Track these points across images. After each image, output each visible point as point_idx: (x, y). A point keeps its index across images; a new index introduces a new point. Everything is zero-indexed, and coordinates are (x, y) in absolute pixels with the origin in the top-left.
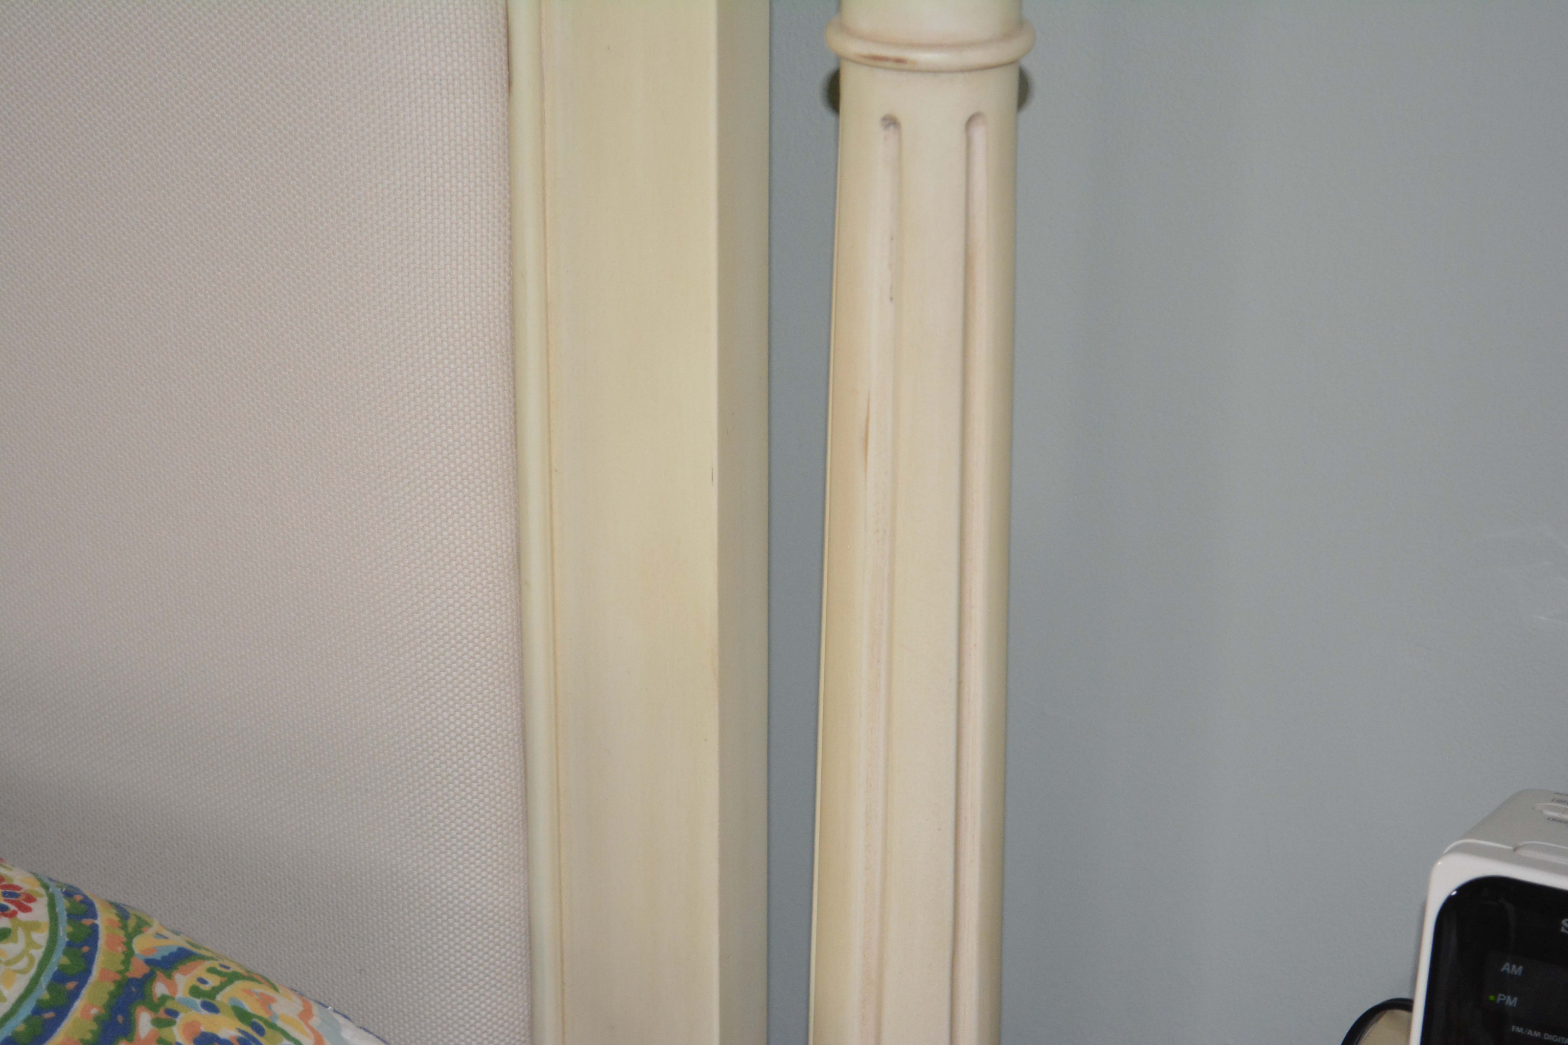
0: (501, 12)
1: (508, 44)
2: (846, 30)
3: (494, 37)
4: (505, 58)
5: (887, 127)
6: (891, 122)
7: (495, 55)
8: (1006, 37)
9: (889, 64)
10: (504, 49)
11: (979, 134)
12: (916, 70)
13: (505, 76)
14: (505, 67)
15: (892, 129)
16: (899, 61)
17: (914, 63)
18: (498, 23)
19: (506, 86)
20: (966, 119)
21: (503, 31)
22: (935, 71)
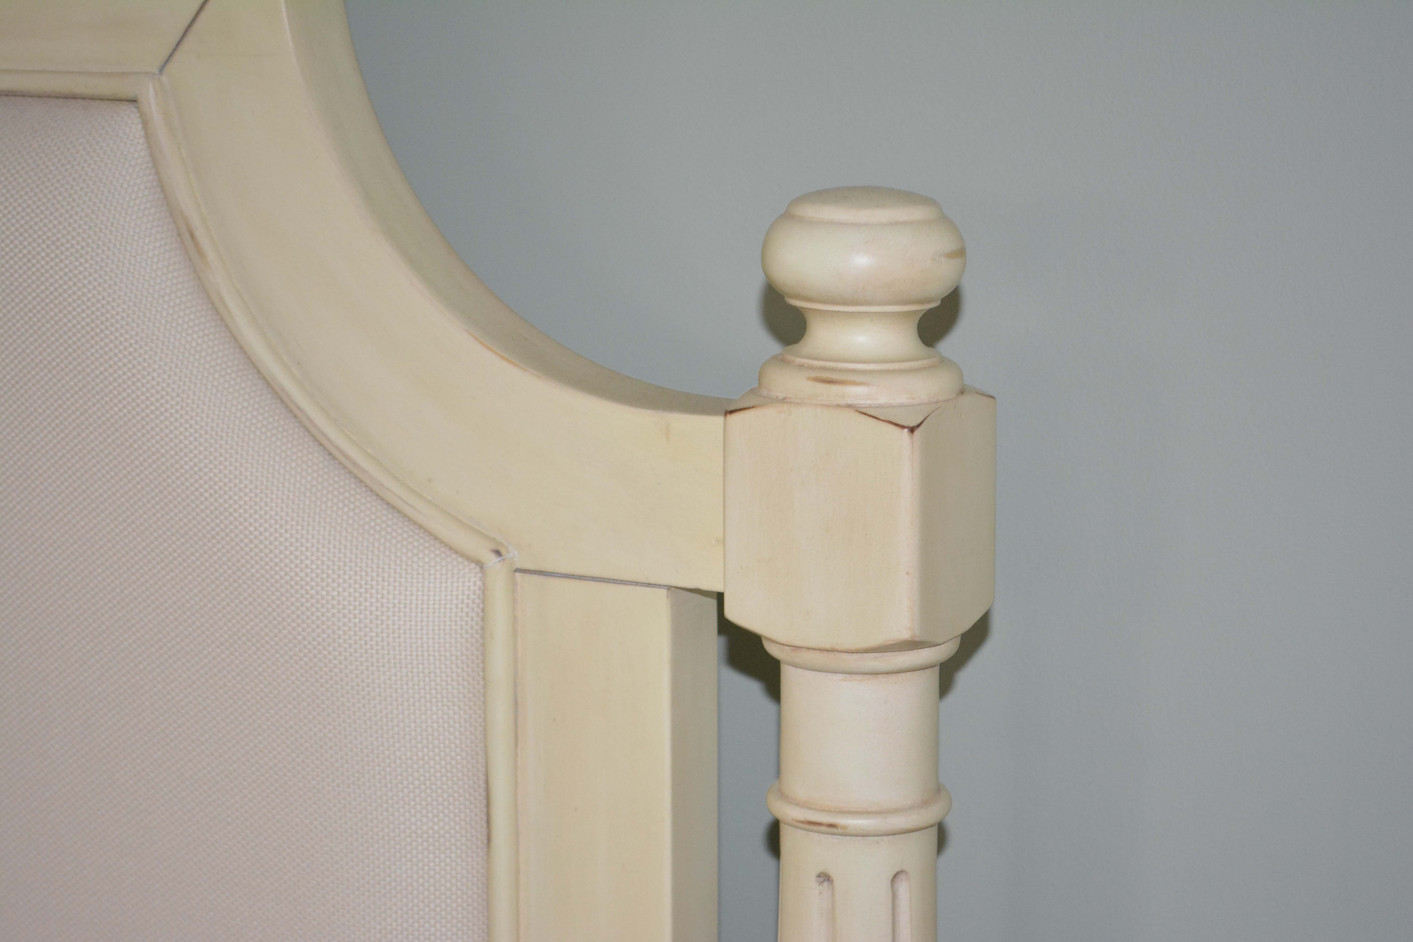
0: (482, 777)
1: (488, 805)
2: (783, 796)
3: (476, 799)
4: (484, 817)
5: (821, 883)
6: (825, 878)
7: (476, 815)
8: (925, 803)
9: (823, 829)
10: (485, 810)
11: (903, 888)
12: (846, 833)
13: (485, 833)
14: (485, 825)
15: (826, 884)
16: (831, 826)
17: (844, 827)
18: (480, 787)
19: (485, 841)
20: (892, 877)
21: (484, 793)
22: (864, 835)
